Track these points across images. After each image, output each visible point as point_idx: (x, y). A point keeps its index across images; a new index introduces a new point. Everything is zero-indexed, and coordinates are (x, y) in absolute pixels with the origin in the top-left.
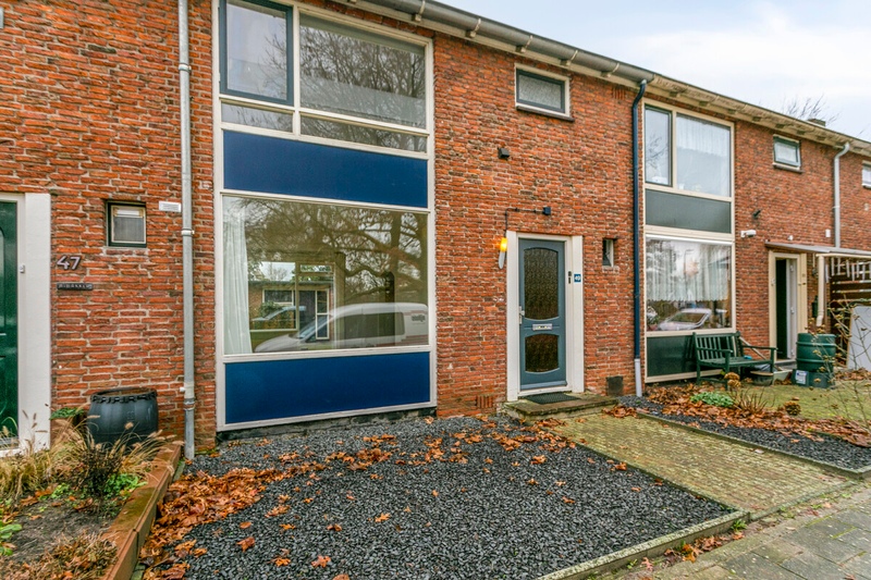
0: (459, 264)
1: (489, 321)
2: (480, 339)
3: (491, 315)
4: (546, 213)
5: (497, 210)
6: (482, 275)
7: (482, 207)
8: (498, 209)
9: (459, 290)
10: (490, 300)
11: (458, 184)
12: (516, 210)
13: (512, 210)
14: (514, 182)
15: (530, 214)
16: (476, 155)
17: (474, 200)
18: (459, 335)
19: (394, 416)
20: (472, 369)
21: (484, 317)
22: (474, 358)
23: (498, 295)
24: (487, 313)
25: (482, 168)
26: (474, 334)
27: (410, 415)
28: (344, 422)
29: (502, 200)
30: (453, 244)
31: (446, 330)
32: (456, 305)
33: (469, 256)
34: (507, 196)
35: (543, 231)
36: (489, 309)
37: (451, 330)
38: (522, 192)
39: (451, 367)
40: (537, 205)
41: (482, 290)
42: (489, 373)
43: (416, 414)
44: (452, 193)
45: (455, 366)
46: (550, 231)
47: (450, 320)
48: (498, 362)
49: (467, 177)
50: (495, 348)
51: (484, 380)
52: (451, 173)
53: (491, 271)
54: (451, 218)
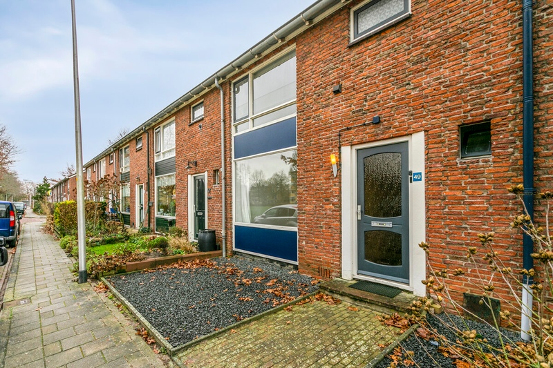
0: (309, 177)
1: (328, 216)
2: (321, 227)
3: (328, 212)
4: (377, 122)
5: (332, 134)
6: (323, 183)
7: (323, 135)
8: (334, 132)
9: (308, 194)
10: (328, 200)
11: (308, 125)
12: (348, 129)
13: (345, 130)
14: (346, 107)
15: (361, 128)
16: (319, 101)
17: (318, 132)
18: (308, 223)
19: (283, 264)
20: (317, 247)
21: (324, 212)
22: (317, 240)
23: (334, 197)
24: (326, 209)
25: (323, 108)
26: (317, 224)
27: (289, 266)
28: (264, 260)
29: (337, 125)
30: (305, 165)
31: (301, 219)
32: (307, 204)
33: (315, 171)
34: (341, 120)
35: (373, 139)
36: (327, 207)
37: (304, 220)
38: (354, 112)
39: (304, 243)
40: (368, 119)
41: (322, 193)
42: (327, 252)
43: (292, 267)
44: (305, 132)
45: (307, 243)
46: (383, 136)
47: (304, 213)
48: (334, 247)
49: (314, 117)
50: (331, 235)
51: (324, 257)
52: (304, 120)
53: (329, 179)
54: (304, 149)
